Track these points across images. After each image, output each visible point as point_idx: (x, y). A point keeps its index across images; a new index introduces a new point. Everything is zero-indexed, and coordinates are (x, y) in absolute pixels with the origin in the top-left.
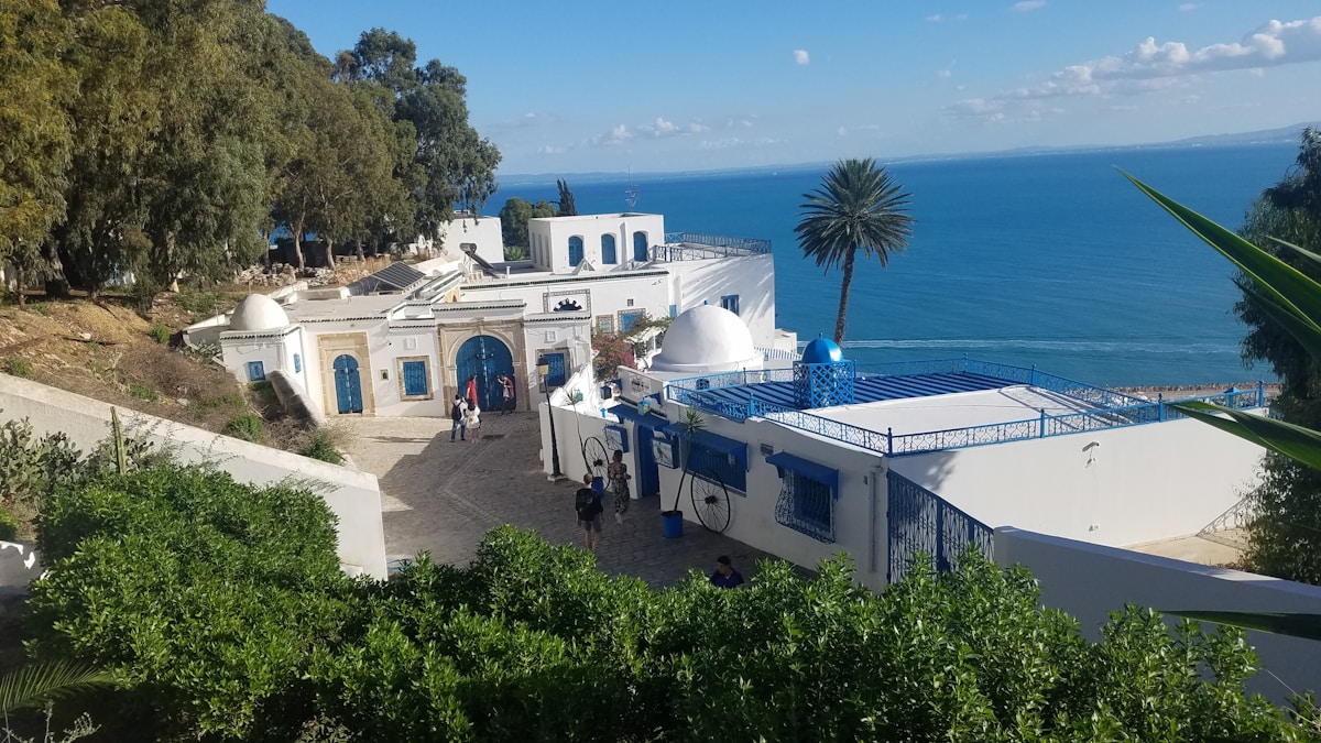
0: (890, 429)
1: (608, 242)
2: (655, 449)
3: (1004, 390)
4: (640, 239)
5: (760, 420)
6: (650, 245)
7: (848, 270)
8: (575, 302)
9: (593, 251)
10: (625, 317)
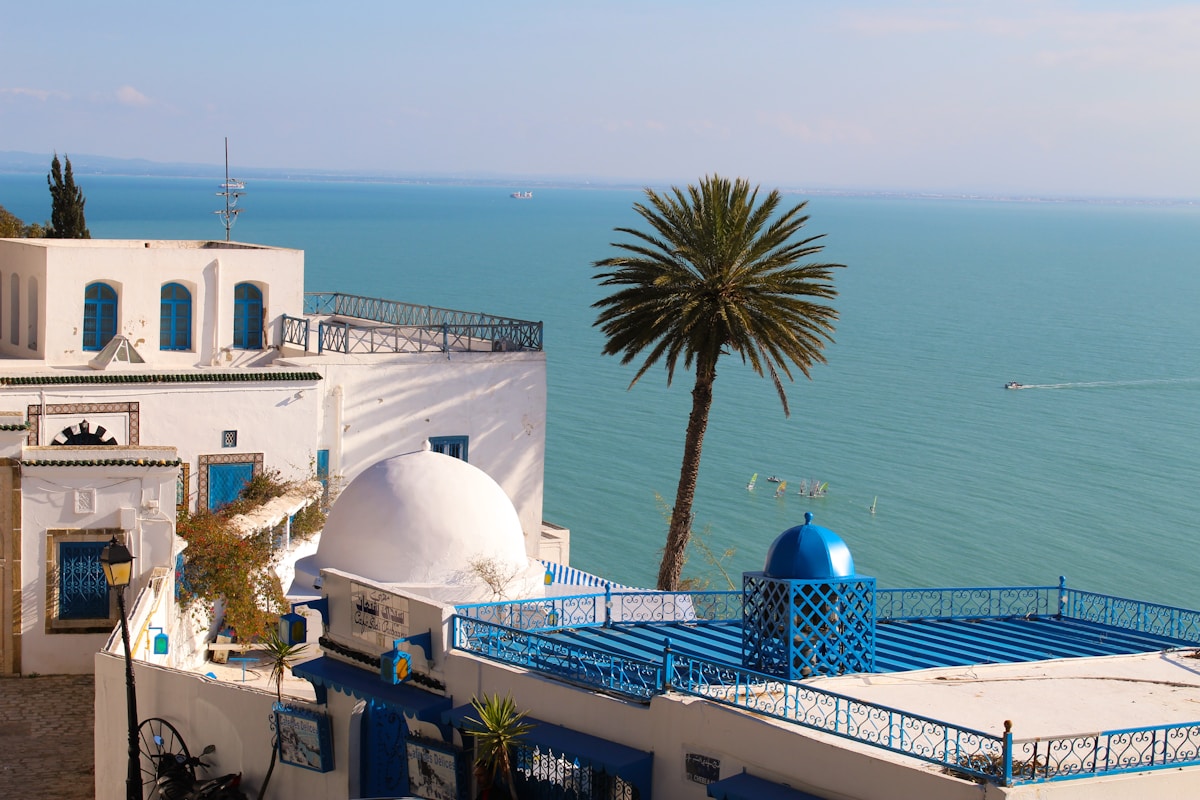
0: (1008, 725)
1: (176, 302)
2: (413, 765)
3: (1170, 656)
4: (250, 298)
5: (688, 700)
6: (272, 314)
7: (702, 395)
8: (101, 431)
9: (140, 318)
10: (214, 469)
